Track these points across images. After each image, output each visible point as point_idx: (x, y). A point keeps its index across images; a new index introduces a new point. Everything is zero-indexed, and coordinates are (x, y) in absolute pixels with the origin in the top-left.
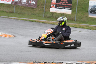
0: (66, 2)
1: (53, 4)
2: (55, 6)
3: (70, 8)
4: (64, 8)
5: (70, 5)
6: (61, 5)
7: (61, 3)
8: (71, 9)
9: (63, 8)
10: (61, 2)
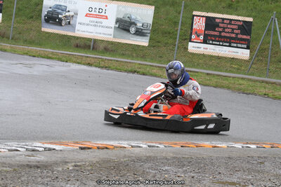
0: (233, 29)
1: (196, 33)
2: (202, 37)
3: (245, 46)
4: (228, 44)
5: (244, 37)
6: (220, 36)
7: (220, 32)
8: (248, 48)
9: (225, 44)
10: (221, 30)
